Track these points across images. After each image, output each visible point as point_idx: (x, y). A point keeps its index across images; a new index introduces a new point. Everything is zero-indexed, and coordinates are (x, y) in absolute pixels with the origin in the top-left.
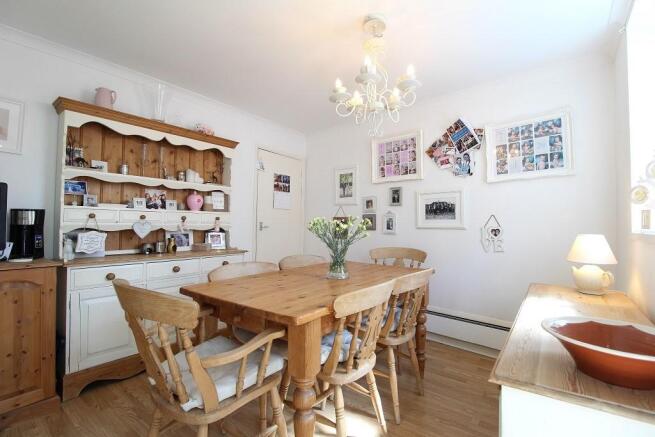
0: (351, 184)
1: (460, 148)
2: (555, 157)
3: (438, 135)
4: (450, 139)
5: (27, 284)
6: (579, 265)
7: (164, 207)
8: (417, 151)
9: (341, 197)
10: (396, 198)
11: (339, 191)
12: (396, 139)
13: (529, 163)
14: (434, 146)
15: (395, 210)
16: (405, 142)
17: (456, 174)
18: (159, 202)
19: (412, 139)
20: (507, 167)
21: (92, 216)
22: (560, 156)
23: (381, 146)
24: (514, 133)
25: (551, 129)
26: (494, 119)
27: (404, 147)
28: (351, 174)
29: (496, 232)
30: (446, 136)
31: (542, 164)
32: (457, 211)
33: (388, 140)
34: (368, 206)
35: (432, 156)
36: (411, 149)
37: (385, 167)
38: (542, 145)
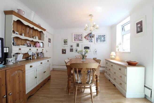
0: (67, 42)
1: (90, 37)
2: (104, 41)
3: (87, 34)
4: (89, 35)
5: (20, 71)
6: (111, 56)
7: (30, 46)
8: (82, 36)
9: (64, 44)
10: (78, 45)
11: (63, 43)
12: (78, 34)
13: (101, 41)
14: (86, 36)
15: (78, 48)
16: (80, 35)
17: (89, 42)
18: (29, 45)
19: (82, 34)
20: (98, 41)
21: (20, 49)
22: (105, 40)
23: (74, 35)
24: (99, 36)
25: (104, 36)
26: (96, 33)
27: (80, 36)
28: (67, 40)
29: (96, 52)
30: (88, 35)
31: (102, 41)
32: (90, 48)
33: (76, 34)
34: (71, 47)
35: (85, 38)
36: (81, 36)
37: (75, 39)
38: (103, 39)
